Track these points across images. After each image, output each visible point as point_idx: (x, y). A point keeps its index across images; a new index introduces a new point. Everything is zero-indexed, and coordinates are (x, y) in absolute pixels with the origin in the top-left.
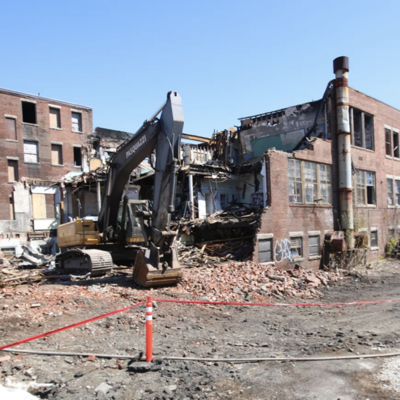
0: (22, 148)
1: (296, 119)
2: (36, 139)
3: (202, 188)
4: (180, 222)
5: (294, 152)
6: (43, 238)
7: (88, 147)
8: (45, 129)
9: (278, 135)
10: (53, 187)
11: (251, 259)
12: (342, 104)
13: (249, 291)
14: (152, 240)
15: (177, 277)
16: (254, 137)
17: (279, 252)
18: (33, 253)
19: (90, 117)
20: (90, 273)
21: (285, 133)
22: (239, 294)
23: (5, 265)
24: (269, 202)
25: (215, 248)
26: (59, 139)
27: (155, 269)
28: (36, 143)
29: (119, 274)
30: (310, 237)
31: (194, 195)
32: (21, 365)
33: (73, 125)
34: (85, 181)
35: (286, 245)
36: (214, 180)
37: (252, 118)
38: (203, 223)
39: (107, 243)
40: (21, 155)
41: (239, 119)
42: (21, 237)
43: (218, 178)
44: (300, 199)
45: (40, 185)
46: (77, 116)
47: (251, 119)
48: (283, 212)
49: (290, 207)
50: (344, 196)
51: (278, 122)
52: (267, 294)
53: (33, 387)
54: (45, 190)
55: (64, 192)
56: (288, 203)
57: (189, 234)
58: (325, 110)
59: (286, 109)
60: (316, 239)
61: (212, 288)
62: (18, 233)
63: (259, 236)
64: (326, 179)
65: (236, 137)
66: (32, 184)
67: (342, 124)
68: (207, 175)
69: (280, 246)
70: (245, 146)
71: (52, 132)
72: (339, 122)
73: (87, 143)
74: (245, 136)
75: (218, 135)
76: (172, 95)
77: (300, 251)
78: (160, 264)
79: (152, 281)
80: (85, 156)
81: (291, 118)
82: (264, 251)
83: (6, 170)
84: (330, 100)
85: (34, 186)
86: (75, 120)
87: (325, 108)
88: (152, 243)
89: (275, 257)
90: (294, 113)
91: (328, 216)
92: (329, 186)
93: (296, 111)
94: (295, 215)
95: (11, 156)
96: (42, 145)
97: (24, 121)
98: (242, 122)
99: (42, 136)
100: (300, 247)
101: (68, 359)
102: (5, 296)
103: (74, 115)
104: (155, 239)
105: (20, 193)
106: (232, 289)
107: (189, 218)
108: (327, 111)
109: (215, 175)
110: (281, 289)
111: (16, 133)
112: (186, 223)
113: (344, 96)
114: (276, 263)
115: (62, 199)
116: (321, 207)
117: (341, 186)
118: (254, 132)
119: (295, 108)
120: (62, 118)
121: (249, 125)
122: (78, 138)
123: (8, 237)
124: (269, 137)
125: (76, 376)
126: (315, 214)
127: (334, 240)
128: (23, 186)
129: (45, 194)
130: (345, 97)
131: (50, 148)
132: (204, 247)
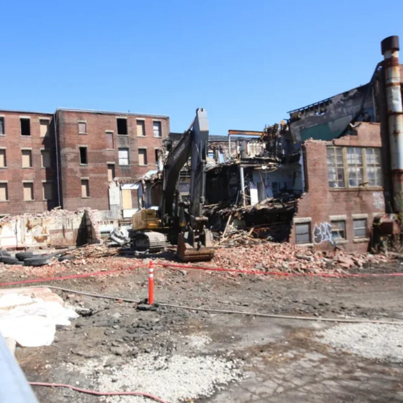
0: (117, 154)
1: (344, 106)
2: (128, 146)
3: (254, 177)
4: (233, 209)
5: (334, 140)
6: (130, 224)
7: (163, 150)
8: (134, 138)
9: (326, 124)
10: (137, 183)
11: (288, 241)
12: (391, 85)
13: (270, 268)
14: (190, 225)
15: (210, 254)
16: (303, 128)
17: (318, 234)
18: (118, 235)
19: (168, 123)
20: (148, 250)
21: (333, 120)
22: (261, 270)
23: (101, 244)
24: (306, 189)
25: (261, 231)
26: (144, 145)
27: (191, 247)
28: (127, 149)
29: (170, 251)
30: (355, 220)
31: (246, 184)
32: (78, 300)
33: (155, 132)
34: (160, 178)
35: (326, 228)
36: (264, 170)
37: (301, 110)
38: (252, 209)
39: (165, 227)
40: (117, 160)
41: (288, 113)
42: (114, 223)
43: (268, 168)
44: (342, 184)
45: (127, 183)
46: (158, 124)
47: (299, 111)
48: (322, 197)
49: (330, 191)
50: (396, 178)
51: (325, 111)
52: (287, 270)
53: (78, 309)
54: (131, 187)
55: (145, 187)
56: (328, 188)
57: (240, 219)
58: (373, 94)
59: (333, 97)
60: (363, 222)
61: (236, 263)
62: (112, 220)
63: (296, 220)
64: (374, 162)
65: (288, 129)
66: (122, 183)
67: (392, 105)
68: (257, 167)
69: (320, 229)
70: (295, 136)
71: (139, 140)
72: (389, 103)
73: (162, 146)
74: (295, 127)
75: (269, 129)
76: (199, 111)
77: (343, 234)
78: (196, 244)
79: (189, 256)
80: (161, 157)
81: (338, 105)
82: (302, 234)
83: (106, 173)
84: (378, 83)
85: (123, 184)
86: (156, 128)
87: (373, 91)
88: (190, 227)
89: (313, 239)
90: (341, 100)
91: (378, 199)
92: (378, 169)
93: (344, 98)
94: (336, 199)
95: (110, 161)
96: (132, 151)
97: (119, 133)
98: (291, 115)
99: (131, 143)
100: (344, 230)
101: (107, 300)
102: (88, 263)
103: (156, 124)
104: (192, 224)
105: (114, 190)
106: (255, 265)
107: (239, 205)
108: (375, 94)
109: (264, 165)
110: (304, 267)
111: (113, 143)
112: (238, 210)
113: (393, 76)
114: (315, 245)
115: (143, 192)
116: (368, 190)
117: (393, 168)
118: (303, 122)
119: (342, 96)
120: (146, 127)
121: (297, 117)
122: (158, 142)
123: (105, 223)
124: (316, 126)
125: (106, 309)
126: (361, 198)
127: (384, 224)
128: (115, 184)
129: (131, 190)
130: (395, 78)
131: (137, 152)
132: (252, 230)
